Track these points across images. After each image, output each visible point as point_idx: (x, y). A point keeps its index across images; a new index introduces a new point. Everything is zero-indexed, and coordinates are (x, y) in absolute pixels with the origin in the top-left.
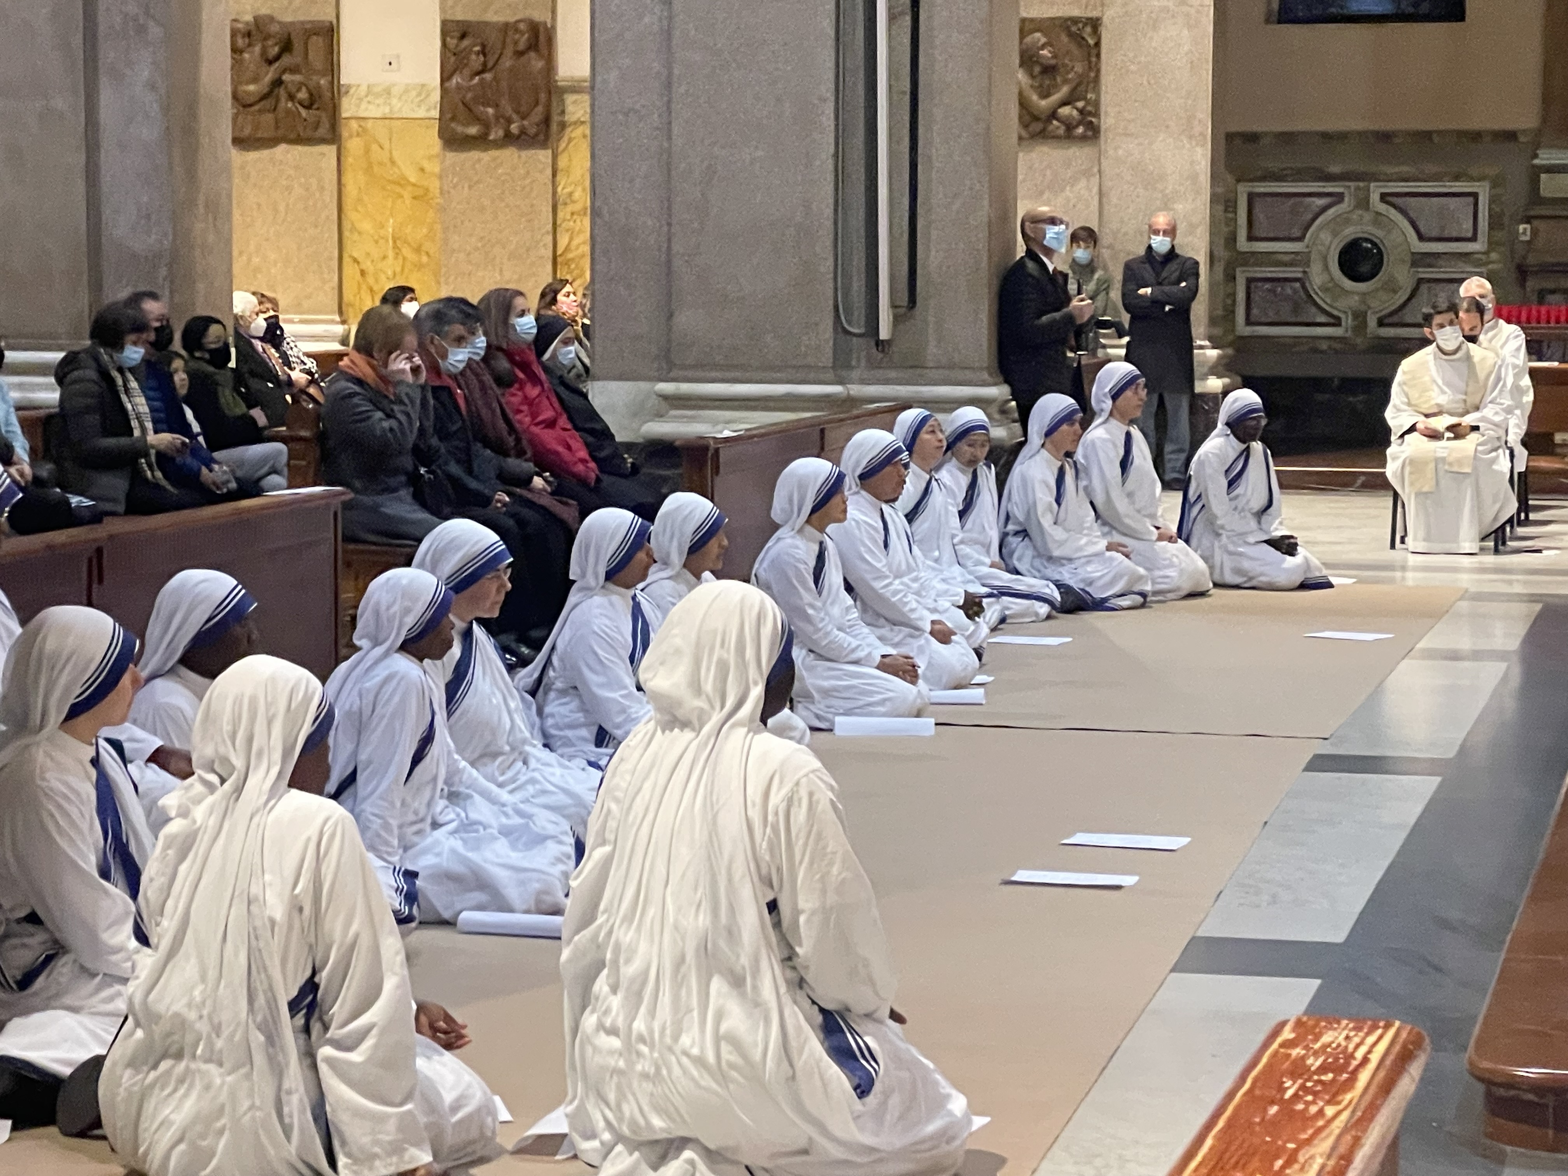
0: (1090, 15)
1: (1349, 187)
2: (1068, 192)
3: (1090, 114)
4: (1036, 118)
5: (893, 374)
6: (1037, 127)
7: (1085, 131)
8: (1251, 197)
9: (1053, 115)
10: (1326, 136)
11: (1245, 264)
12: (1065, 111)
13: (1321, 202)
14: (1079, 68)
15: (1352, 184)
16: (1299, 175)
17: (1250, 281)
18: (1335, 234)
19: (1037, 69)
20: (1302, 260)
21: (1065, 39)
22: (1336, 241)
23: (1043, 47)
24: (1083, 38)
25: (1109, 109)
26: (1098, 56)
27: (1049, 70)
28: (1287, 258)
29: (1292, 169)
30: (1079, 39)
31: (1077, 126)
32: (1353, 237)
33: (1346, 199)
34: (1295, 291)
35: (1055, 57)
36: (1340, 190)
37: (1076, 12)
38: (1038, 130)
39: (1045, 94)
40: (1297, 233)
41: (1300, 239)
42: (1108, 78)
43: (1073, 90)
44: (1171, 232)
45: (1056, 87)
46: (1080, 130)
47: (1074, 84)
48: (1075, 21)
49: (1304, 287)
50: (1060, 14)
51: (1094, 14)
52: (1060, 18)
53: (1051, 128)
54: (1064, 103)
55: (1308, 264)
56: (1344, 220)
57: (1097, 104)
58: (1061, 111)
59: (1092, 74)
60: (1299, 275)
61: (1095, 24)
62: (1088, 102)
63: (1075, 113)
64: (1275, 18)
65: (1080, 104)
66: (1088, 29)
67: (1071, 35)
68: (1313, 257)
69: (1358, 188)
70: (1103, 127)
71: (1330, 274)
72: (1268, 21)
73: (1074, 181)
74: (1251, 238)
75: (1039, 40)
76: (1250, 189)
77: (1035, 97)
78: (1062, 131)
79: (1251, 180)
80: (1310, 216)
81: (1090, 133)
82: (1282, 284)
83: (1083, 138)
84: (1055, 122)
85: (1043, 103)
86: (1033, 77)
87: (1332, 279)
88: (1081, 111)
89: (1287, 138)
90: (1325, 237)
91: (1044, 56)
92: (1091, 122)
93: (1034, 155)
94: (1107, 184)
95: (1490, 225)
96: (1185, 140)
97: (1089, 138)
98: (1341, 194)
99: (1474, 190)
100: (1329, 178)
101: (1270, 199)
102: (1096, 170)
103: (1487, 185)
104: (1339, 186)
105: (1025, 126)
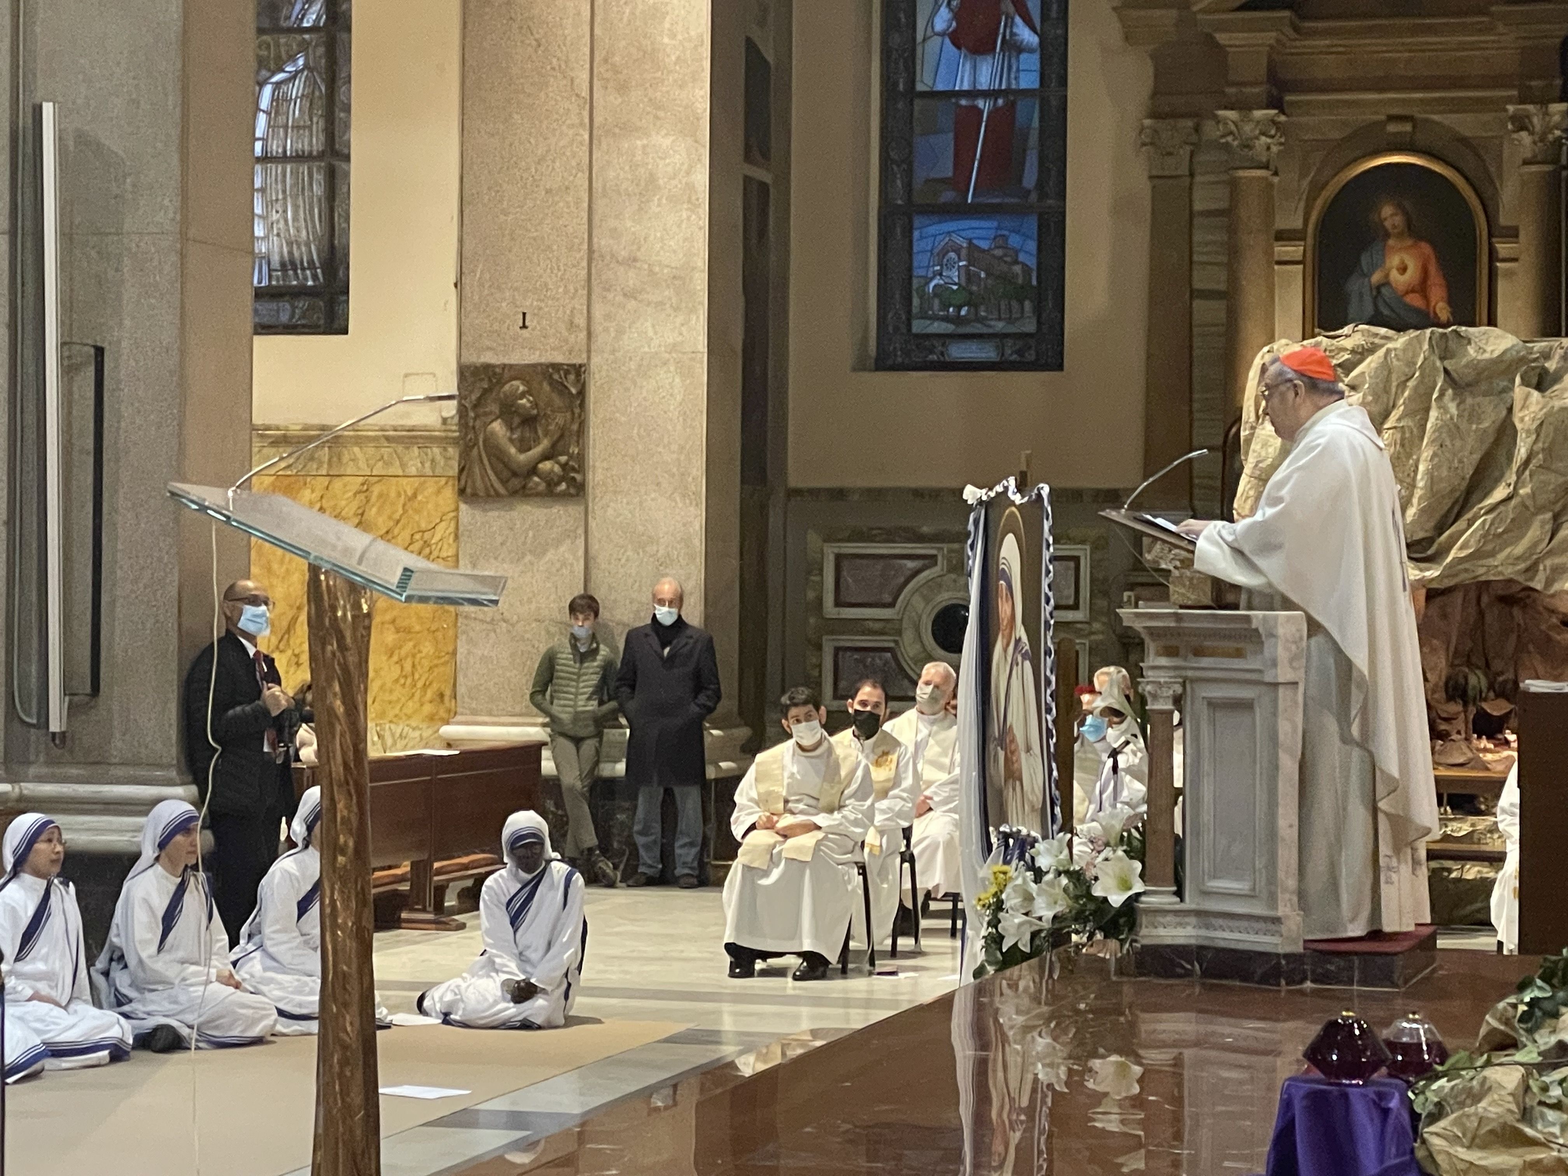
0: (574, 361)
1: (942, 549)
2: (549, 555)
3: (574, 469)
4: (515, 474)
5: (74, 771)
6: (516, 483)
7: (568, 487)
8: (839, 558)
9: (533, 470)
10: (918, 493)
11: (832, 633)
12: (546, 466)
13: (911, 564)
14: (560, 419)
15: (945, 546)
16: (890, 536)
17: (837, 650)
18: (927, 600)
19: (517, 420)
20: (893, 628)
21: (546, 387)
22: (929, 607)
23: (523, 395)
24: (566, 387)
25: (597, 464)
26: (582, 405)
27: (529, 421)
28: (877, 626)
29: (880, 529)
30: (560, 388)
31: (558, 483)
32: (944, 604)
33: (939, 563)
34: (886, 663)
35: (536, 405)
36: (933, 552)
37: (559, 359)
38: (518, 487)
39: (524, 447)
40: (887, 598)
41: (892, 605)
42: (595, 432)
43: (554, 445)
44: (678, 601)
45: (537, 441)
46: (563, 486)
47: (555, 437)
48: (556, 367)
49: (895, 657)
50: (543, 360)
51: (577, 361)
52: (541, 364)
53: (531, 484)
54: (546, 457)
55: (899, 633)
56: (935, 585)
57: (581, 458)
58: (540, 466)
59: (575, 427)
60: (892, 645)
61: (579, 371)
62: (571, 457)
63: (557, 468)
64: (871, 362)
65: (563, 459)
66: (572, 377)
67: (552, 383)
68: (904, 625)
69: (950, 551)
70: (590, 484)
71: (923, 645)
72: (860, 366)
73: (558, 542)
74: (838, 603)
75: (518, 388)
76: (836, 551)
77: (513, 450)
78: (542, 487)
79: (839, 541)
80: (902, 579)
81: (572, 491)
82: (871, 654)
83: (565, 496)
84: (536, 479)
85: (522, 457)
86: (512, 429)
87: (925, 650)
88: (564, 466)
89: (876, 494)
90: (918, 602)
91: (523, 406)
92: (574, 479)
93: (514, 514)
94: (595, 547)
95: (1092, 591)
96: (678, 499)
97: (572, 496)
98: (934, 557)
99: (1076, 553)
100: (921, 539)
101: (859, 561)
102: (581, 531)
103: (1088, 547)
104: (932, 548)
105: (504, 482)
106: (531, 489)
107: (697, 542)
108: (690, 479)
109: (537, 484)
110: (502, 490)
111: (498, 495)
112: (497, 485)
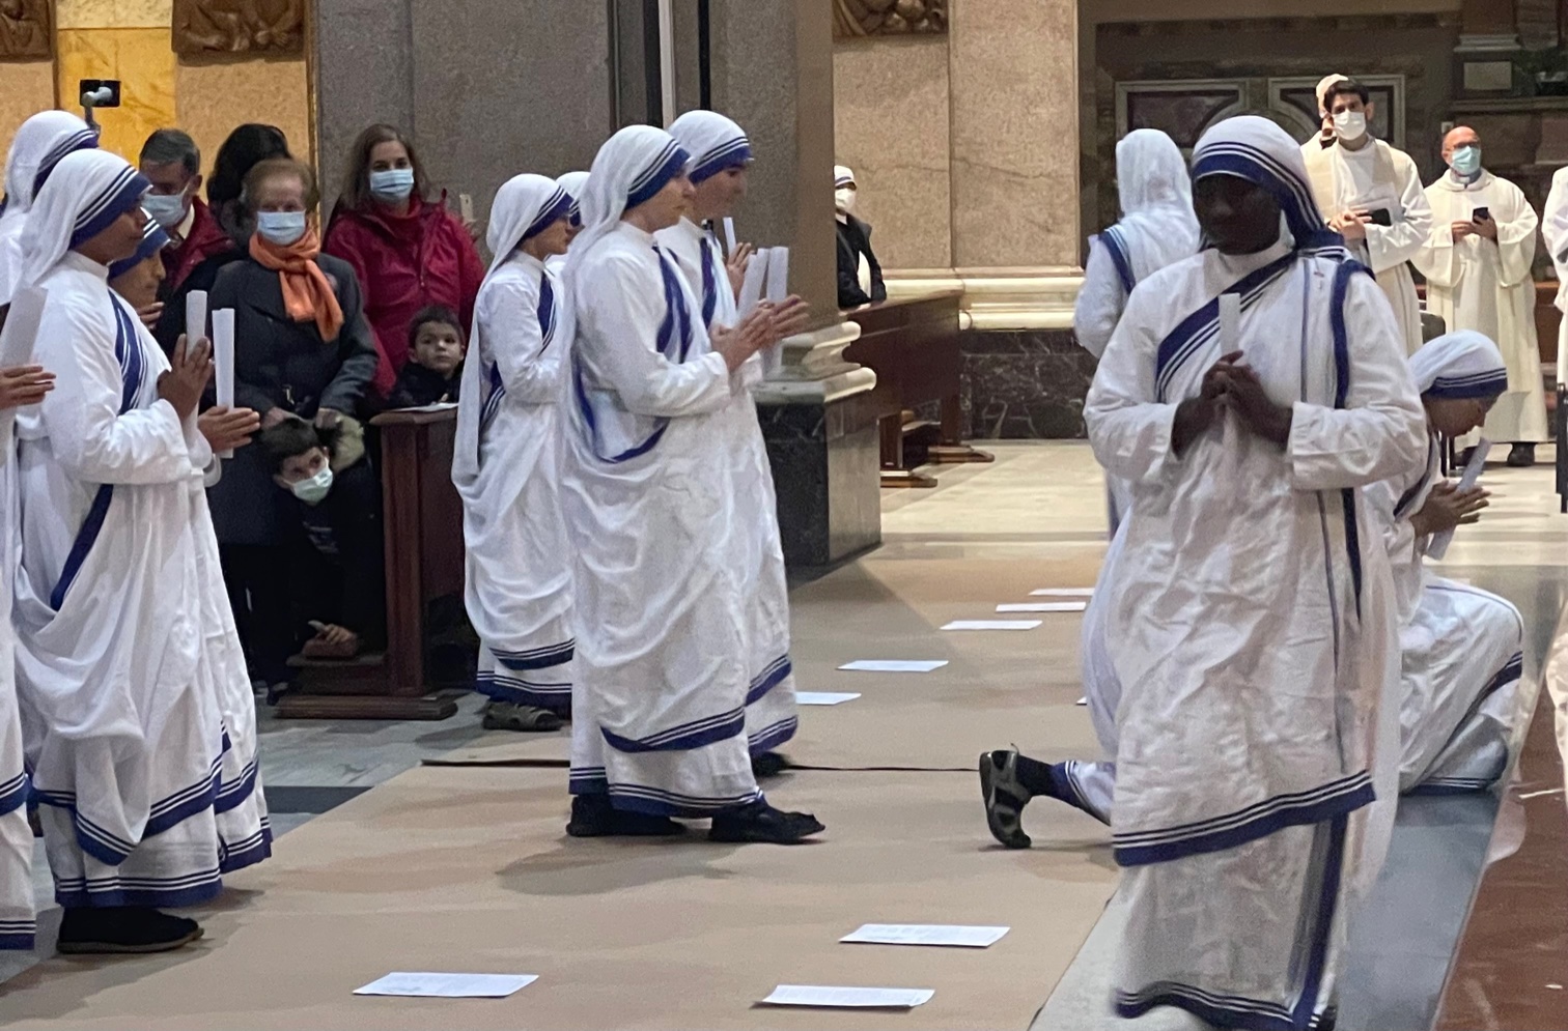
1: (1243, 83)
2: (912, 96)
3: (936, 4)
4: (872, 12)
7: (930, 23)
8: (1131, 95)
9: (893, 7)
10: (1215, 25)
12: (907, 2)
15: (1247, 80)
29: (1175, 64)
31: (920, 20)
33: (1241, 98)
36: (1234, 87)
38: (877, 25)
40: (1186, 138)
46: (925, 23)
53: (890, 22)
58: (902, 1)
63: (918, 4)
69: (1254, 84)
70: (951, 20)
73: (919, 84)
76: (1129, 89)
78: (903, 25)
79: (1132, 78)
80: (1201, 118)
81: (935, 27)
83: (927, 34)
84: (896, 16)
88: (925, 2)
89: (1170, 28)
92: (937, 15)
93: (872, 54)
94: (958, 87)
95: (1407, 122)
96: (1048, 33)
97: (936, 32)
98: (1234, 93)
99: (1389, 83)
100: (1221, 74)
101: (1152, 100)
102: (944, 70)
103: (1403, 77)
104: (1232, 83)
105: (861, 21)
106: (889, 27)
107: (1069, 78)
108: (1060, 11)
109: (898, 22)
110: (860, 31)
111: (854, 34)
112: (855, 26)
